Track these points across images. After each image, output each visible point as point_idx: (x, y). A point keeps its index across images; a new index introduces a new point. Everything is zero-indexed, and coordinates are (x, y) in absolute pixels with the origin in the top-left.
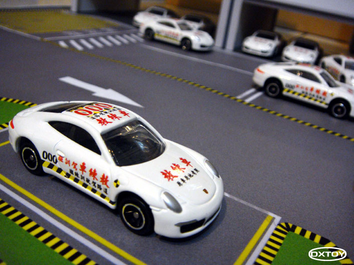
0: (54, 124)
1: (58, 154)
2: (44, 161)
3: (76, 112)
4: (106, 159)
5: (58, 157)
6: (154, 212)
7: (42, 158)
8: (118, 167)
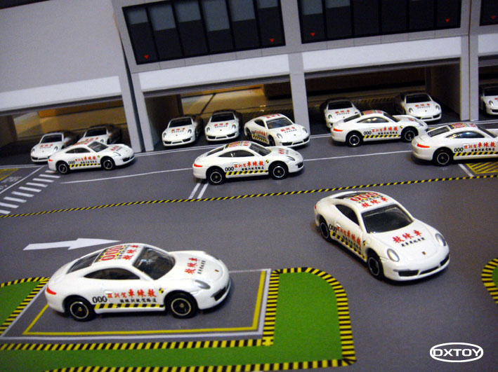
0: (90, 276)
1: (105, 294)
2: (94, 306)
3: (103, 260)
4: (145, 279)
5: (107, 296)
6: (194, 295)
7: (93, 303)
8: (156, 281)
